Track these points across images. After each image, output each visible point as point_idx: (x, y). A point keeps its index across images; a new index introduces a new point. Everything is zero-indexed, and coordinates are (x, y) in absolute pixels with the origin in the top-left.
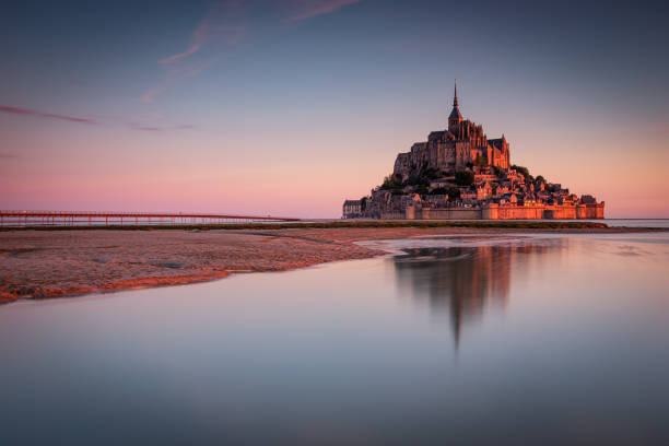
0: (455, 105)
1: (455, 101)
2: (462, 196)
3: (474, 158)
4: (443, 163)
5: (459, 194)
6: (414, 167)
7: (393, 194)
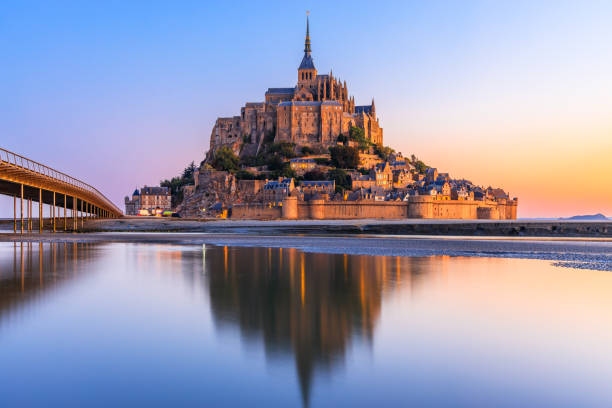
0: (307, 50)
1: (307, 44)
2: (355, 184)
3: (345, 129)
4: (300, 134)
5: (349, 180)
6: (247, 140)
7: (237, 178)
